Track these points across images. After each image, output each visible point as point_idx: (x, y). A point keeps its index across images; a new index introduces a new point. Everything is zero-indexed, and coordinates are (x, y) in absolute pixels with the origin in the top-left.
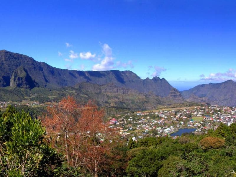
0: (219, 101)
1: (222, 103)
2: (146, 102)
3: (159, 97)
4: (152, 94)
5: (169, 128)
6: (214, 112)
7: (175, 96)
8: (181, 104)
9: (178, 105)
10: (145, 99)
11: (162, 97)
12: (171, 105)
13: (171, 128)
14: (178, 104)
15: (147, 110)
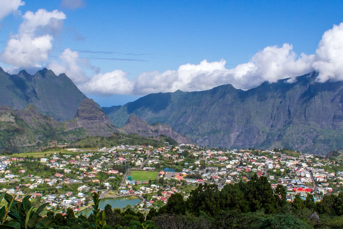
0: (199, 134)
1: (206, 138)
2: (17, 131)
3: (50, 120)
4: (33, 111)
5: (74, 198)
6: (184, 162)
7: (90, 118)
8: (105, 140)
9: (97, 142)
10: (15, 125)
11: (59, 120)
12: (79, 140)
13: (79, 198)
14: (99, 139)
15: (19, 152)
